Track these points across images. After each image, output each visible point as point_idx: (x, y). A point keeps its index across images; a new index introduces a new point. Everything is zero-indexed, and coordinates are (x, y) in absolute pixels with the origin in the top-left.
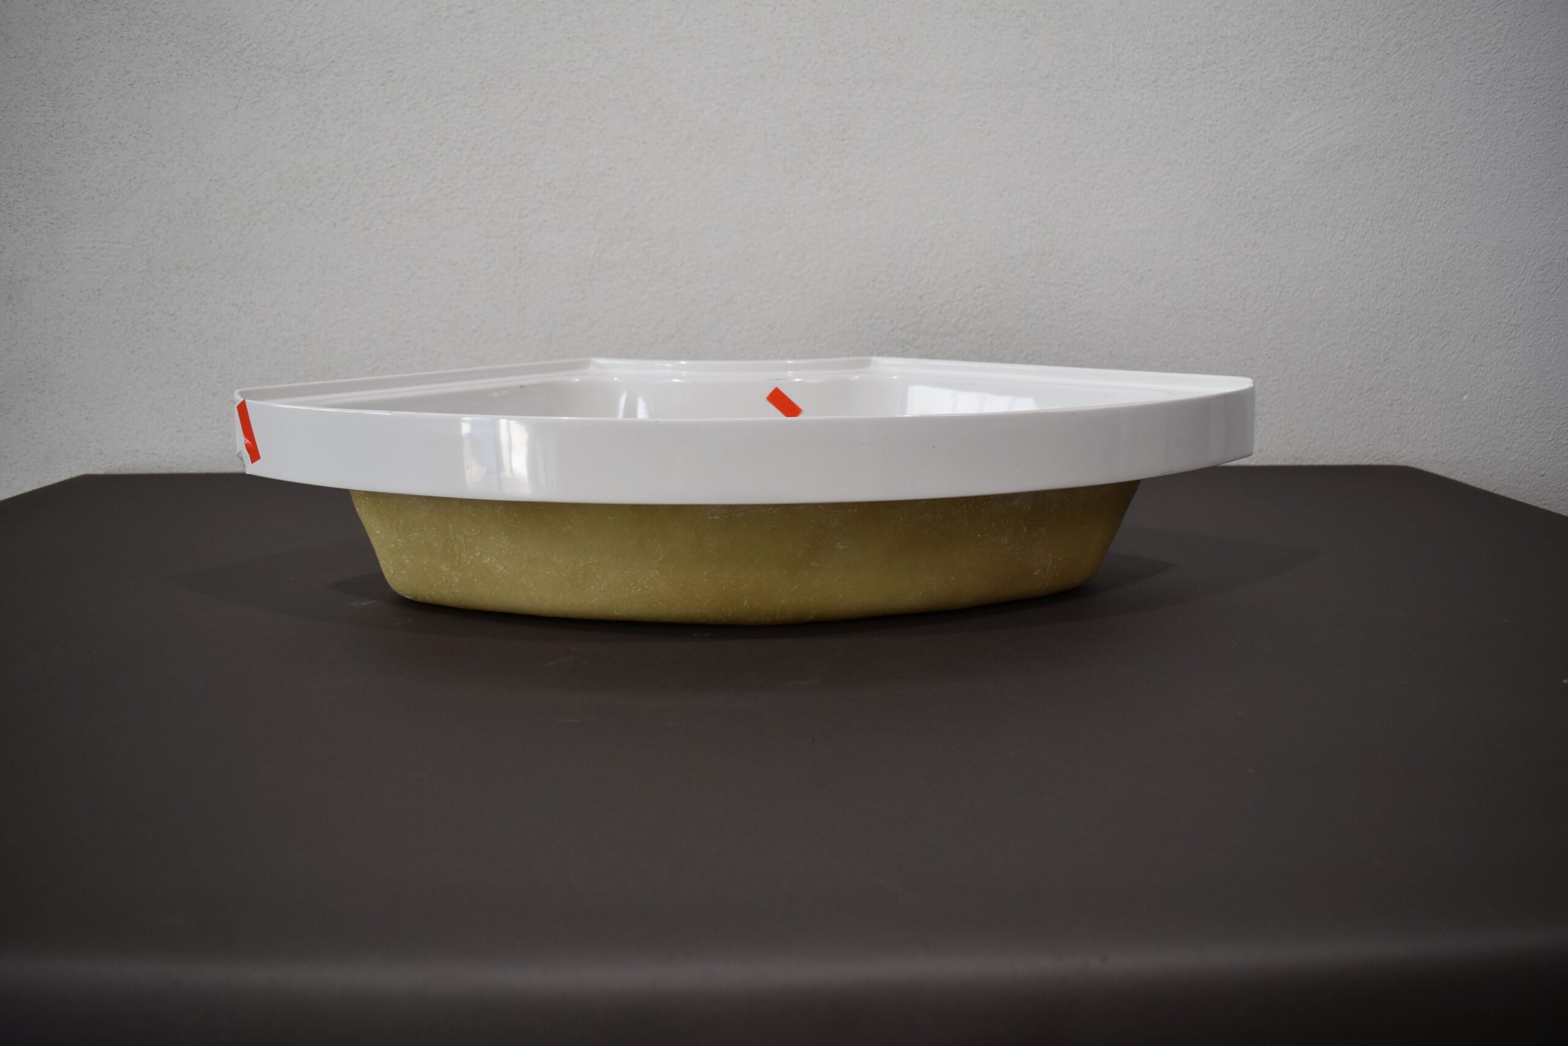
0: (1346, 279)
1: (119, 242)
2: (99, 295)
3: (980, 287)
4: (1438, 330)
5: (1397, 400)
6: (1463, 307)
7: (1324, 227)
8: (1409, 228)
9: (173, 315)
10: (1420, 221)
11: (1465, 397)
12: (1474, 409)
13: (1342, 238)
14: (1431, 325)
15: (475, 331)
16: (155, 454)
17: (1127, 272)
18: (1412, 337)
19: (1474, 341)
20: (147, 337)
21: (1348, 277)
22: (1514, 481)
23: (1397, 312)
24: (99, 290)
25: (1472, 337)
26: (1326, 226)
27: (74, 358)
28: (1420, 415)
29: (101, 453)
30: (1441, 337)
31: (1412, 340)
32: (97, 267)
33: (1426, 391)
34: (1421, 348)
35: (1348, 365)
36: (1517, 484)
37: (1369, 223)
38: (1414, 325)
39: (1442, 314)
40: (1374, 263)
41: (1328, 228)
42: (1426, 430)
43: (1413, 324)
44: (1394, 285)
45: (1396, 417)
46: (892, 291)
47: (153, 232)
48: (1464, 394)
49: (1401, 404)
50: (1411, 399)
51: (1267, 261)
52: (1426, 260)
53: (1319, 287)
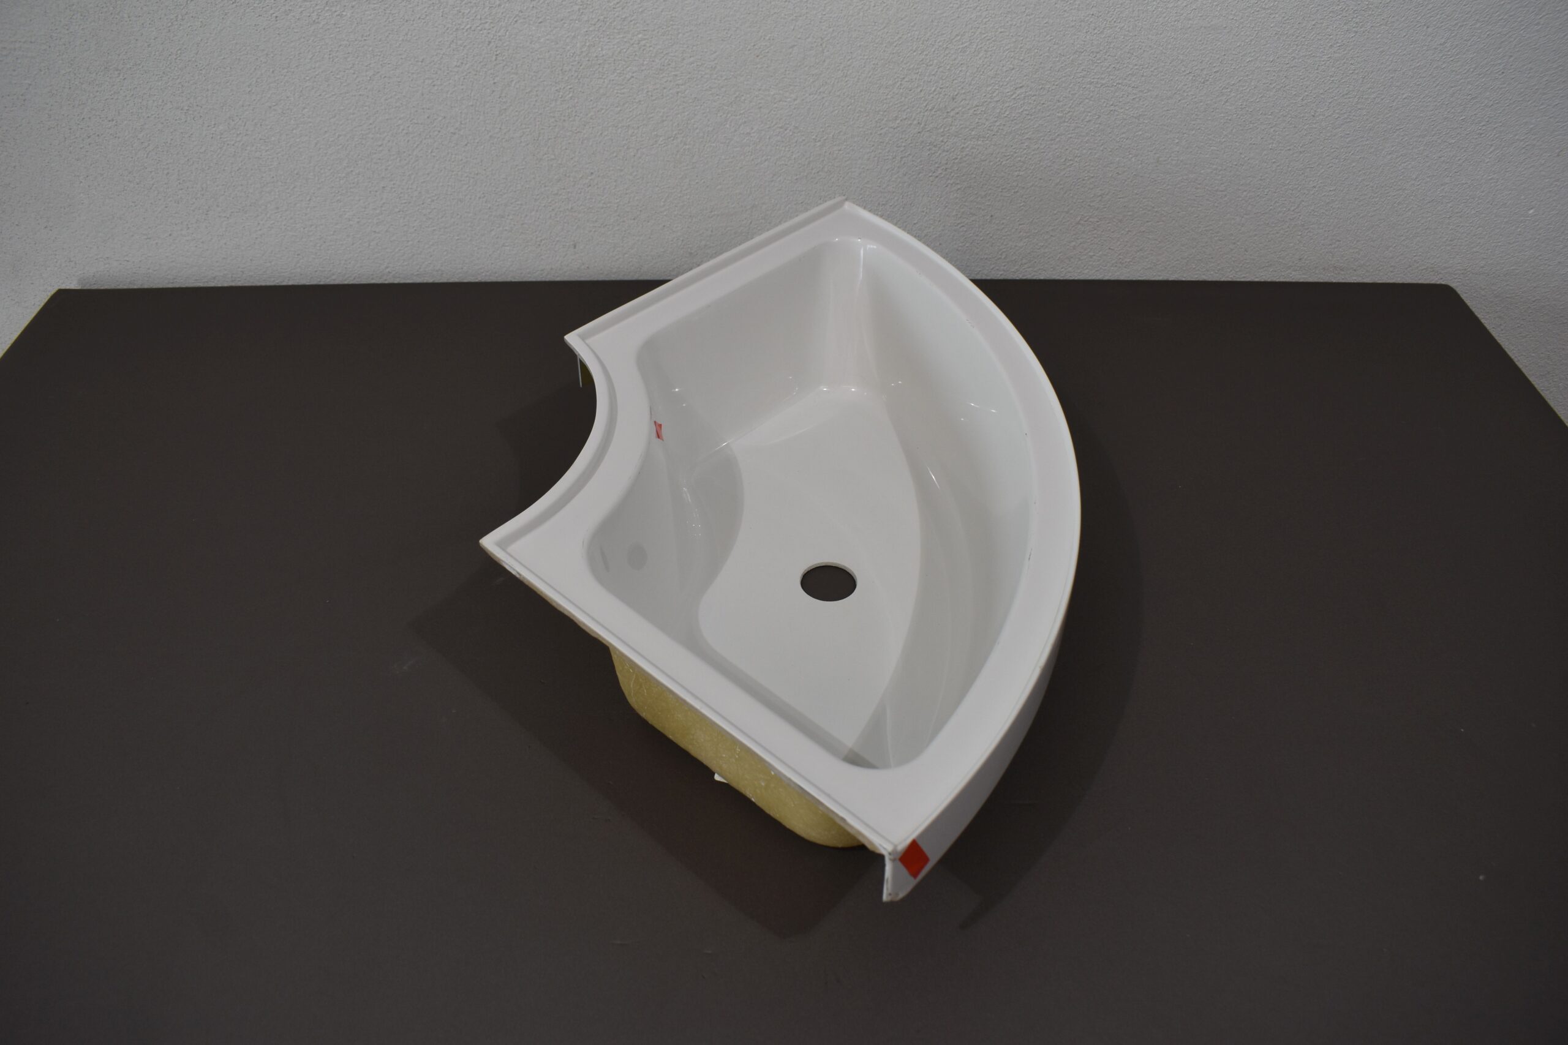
0: (1436, 86)
1: (31, 42)
2: (25, 100)
3: (1021, 87)
4: (1522, 143)
5: (1457, 213)
6: (1557, 120)
7: (1425, 27)
8: (1522, 32)
9: (113, 120)
10: (1538, 24)
11: (1531, 211)
12: (1537, 223)
13: (1443, 40)
14: (1517, 137)
15: (455, 134)
16: (128, 261)
17: (1190, 73)
18: (1493, 148)
19: (1558, 155)
20: (90, 144)
21: (1438, 85)
22: (1557, 293)
23: (1483, 124)
24: (22, 95)
25: (1557, 151)
26: (1428, 27)
27: (15, 167)
28: (1478, 227)
29: (70, 261)
30: (1523, 151)
31: (1490, 153)
32: (14, 70)
33: (1491, 204)
34: (1498, 161)
35: (1414, 177)
36: (1559, 296)
37: (1478, 25)
38: (1497, 138)
39: (1532, 126)
40: (1472, 70)
41: (1430, 30)
42: (1479, 243)
43: (1497, 136)
44: (1488, 94)
45: (1452, 229)
46: (921, 91)
47: (68, 29)
48: (1532, 209)
49: (1461, 217)
50: (1473, 212)
51: (1351, 64)
52: (1531, 69)
53: (1403, 94)
